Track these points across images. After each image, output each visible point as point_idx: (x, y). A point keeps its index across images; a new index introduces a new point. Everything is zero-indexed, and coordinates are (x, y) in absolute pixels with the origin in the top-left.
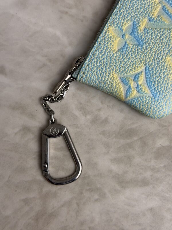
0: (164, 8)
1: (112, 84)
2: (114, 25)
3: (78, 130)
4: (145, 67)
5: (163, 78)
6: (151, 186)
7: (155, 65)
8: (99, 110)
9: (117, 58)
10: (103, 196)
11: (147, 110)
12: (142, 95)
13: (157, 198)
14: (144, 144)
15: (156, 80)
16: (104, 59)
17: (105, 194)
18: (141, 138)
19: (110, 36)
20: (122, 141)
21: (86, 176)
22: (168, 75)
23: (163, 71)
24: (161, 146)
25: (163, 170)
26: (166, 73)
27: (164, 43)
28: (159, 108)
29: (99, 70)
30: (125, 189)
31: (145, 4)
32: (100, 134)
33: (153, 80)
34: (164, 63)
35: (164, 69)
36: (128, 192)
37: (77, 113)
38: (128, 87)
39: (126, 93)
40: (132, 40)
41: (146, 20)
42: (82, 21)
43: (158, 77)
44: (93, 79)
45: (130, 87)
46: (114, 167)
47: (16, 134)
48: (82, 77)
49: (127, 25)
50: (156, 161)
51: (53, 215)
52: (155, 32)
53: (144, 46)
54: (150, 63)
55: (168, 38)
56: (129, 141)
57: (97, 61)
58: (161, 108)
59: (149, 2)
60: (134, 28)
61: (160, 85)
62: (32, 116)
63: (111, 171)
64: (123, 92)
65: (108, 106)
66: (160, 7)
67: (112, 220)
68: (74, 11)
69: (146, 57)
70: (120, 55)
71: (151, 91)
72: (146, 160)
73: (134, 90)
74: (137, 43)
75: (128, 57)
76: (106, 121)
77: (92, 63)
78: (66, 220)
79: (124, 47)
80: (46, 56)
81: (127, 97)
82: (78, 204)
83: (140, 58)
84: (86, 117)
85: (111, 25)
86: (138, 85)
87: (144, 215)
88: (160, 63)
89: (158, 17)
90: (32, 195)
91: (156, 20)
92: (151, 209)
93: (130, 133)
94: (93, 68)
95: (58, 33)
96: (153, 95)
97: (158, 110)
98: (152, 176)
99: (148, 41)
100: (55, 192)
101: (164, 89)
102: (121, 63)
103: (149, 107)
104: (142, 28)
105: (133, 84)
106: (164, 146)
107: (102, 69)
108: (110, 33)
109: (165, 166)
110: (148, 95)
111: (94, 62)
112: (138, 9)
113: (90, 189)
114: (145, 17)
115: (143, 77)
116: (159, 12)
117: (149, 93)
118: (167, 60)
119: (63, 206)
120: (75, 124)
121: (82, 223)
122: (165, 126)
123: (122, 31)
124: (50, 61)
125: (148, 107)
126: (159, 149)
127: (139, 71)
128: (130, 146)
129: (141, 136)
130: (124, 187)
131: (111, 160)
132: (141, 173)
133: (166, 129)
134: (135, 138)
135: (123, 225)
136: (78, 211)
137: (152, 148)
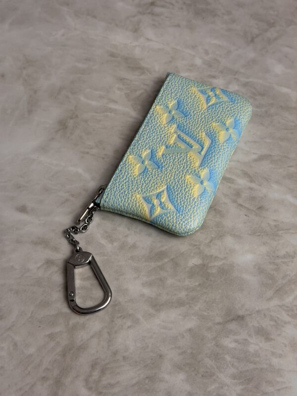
0: (179, 136)
1: (136, 204)
2: (133, 154)
3: (106, 258)
4: (166, 186)
5: (184, 194)
6: (188, 306)
7: (175, 183)
8: (126, 236)
9: (139, 181)
10: (136, 322)
11: (173, 225)
12: (166, 211)
13: (194, 318)
14: (175, 264)
15: (179, 196)
16: (126, 183)
17: (138, 319)
18: (172, 259)
19: (130, 163)
20: (153, 265)
21: (116, 303)
22: (189, 191)
23: (184, 188)
24: (193, 265)
25: (199, 289)
26: (187, 190)
27: (182, 164)
28: (184, 222)
29: (122, 193)
30: (160, 312)
31: (161, 135)
32: (129, 260)
33: (175, 196)
34: (184, 181)
35: (184, 186)
36: (163, 315)
37: (103, 242)
38: (151, 205)
39: (151, 211)
40: (151, 164)
41: (164, 147)
42: (103, 158)
43: (179, 193)
44: (116, 202)
45: (153, 205)
46: (147, 291)
47: (39, 268)
48: (105, 202)
49: (145, 153)
50: (190, 280)
51: (83, 348)
52: (172, 156)
53: (164, 169)
54: (171, 182)
55: (185, 160)
56: (159, 264)
57: (119, 185)
58: (186, 222)
59: (165, 133)
60: (152, 155)
61: (183, 201)
62: (56, 249)
63: (143, 295)
64: (147, 211)
65: (135, 232)
66: (175, 135)
67: (148, 347)
68: (94, 151)
69: (166, 177)
70: (141, 178)
71: (175, 206)
72: (179, 281)
73: (158, 207)
74: (156, 167)
75: (149, 179)
76: (134, 246)
77: (114, 188)
78: (97, 352)
79: (145, 171)
80: (68, 192)
81: (151, 215)
82: (109, 334)
83: (161, 179)
84: (113, 244)
85: (130, 154)
86: (161, 202)
87: (183, 337)
88: (180, 181)
89: (174, 144)
90: (57, 329)
91: (173, 146)
92: (190, 330)
93: (160, 255)
94: (115, 192)
95: (80, 171)
96: (177, 210)
97: (184, 224)
98: (187, 295)
99: (166, 164)
100: (83, 323)
101: (187, 203)
102: (143, 184)
103: (175, 222)
104: (160, 154)
105: (156, 202)
106: (196, 264)
107: (125, 192)
108: (130, 161)
109: (200, 285)
110: (172, 211)
111: (117, 186)
112: (155, 139)
113: (121, 316)
114: (162, 145)
115: (165, 195)
116: (175, 139)
117: (173, 208)
118: (187, 178)
119: (92, 337)
120: (101, 253)
121: (115, 353)
122: (196, 245)
123: (142, 158)
124: (73, 196)
125: (173, 222)
126: (192, 268)
127: (161, 190)
128: (161, 268)
129: (172, 257)
130: (158, 311)
131: (143, 284)
132: (175, 294)
133: (197, 248)
134: (166, 260)
135: (160, 350)
136: (110, 341)
137: (185, 268)
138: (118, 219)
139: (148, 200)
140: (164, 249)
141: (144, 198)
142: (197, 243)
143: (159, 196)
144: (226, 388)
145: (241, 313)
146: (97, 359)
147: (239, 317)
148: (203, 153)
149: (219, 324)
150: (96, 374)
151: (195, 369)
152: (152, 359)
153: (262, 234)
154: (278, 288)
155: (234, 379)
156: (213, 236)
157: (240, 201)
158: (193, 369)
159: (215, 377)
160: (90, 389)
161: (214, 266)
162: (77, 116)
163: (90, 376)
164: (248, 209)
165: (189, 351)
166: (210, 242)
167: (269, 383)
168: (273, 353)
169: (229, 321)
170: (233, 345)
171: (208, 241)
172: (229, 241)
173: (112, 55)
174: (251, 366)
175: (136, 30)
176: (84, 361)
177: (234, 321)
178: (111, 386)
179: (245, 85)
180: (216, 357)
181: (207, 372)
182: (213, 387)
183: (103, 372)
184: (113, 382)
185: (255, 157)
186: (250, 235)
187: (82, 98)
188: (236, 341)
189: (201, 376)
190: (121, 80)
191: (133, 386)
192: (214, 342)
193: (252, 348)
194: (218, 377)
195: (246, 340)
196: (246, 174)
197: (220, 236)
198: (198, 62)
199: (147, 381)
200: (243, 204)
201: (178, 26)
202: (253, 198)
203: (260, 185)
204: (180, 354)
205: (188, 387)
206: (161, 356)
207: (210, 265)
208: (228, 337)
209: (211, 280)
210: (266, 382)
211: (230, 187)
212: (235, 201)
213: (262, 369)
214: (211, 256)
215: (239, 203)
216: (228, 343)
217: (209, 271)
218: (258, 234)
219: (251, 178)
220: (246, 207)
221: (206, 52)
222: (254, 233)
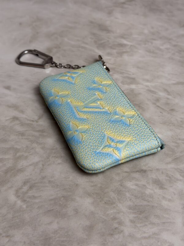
47: (7, 120)
51: (21, 171)
62: (22, 112)
78: (31, 175)
82: (43, 165)
100: (27, 156)
113: (55, 156)
119: (30, 165)
121: (43, 178)
135: (78, 181)
136: (42, 170)
144: (122, 214)
145: (144, 168)
146: (30, 179)
147: (142, 170)
149: (126, 172)
150: (25, 188)
151: (101, 197)
152: (70, 186)
153: (170, 125)
154: (176, 158)
155: (129, 209)
157: (158, 104)
158: (99, 197)
159: (114, 205)
160: (18, 197)
162: (60, 48)
163: (21, 188)
164: (163, 109)
165: (99, 185)
167: (157, 216)
168: (164, 197)
169: (134, 172)
170: (134, 187)
173: (92, 22)
174: (145, 203)
176: (19, 179)
177: (138, 172)
178: (35, 197)
179: (175, 46)
180: (119, 192)
181: (110, 201)
182: (112, 212)
183: (31, 188)
184: (36, 195)
185: (174, 82)
186: (161, 124)
187: (66, 39)
188: (137, 185)
189: (104, 202)
190: (94, 34)
191: (51, 200)
192: (119, 183)
193: (148, 192)
194: (117, 206)
195: (144, 185)
196: (165, 90)
198: (146, 31)
199: (62, 199)
200: (160, 106)
201: (137, 14)
202: (167, 104)
203: (174, 98)
204: (92, 186)
205: (92, 208)
206: (77, 185)
208: (131, 181)
210: (154, 216)
211: (153, 96)
212: (154, 104)
213: (153, 206)
216: (130, 185)
218: (167, 124)
219: (169, 93)
220: (162, 108)
221: (152, 28)
222: (164, 123)
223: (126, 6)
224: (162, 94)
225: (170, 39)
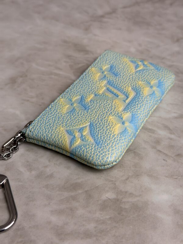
0: (108, 89)
1: (58, 135)
2: (65, 98)
3: (20, 183)
4: (89, 123)
5: (105, 130)
6: (95, 238)
7: (98, 121)
8: (46, 167)
9: (65, 117)
11: (90, 156)
12: (85, 143)
14: (89, 196)
15: (100, 132)
16: (53, 118)
18: (86, 191)
19: (60, 104)
20: (66, 194)
21: (20, 227)
22: (110, 128)
23: (106, 126)
24: (107, 198)
25: (109, 222)
26: (108, 127)
27: (107, 108)
28: (102, 154)
29: (47, 125)
31: (92, 87)
32: (43, 187)
33: (96, 132)
34: (107, 120)
35: (106, 124)
37: (22, 169)
38: (72, 137)
39: (71, 142)
40: (79, 107)
41: (93, 95)
42: (40, 105)
43: (101, 130)
44: (40, 133)
45: (74, 136)
46: (54, 219)
48: (30, 132)
49: (76, 98)
50: (101, 212)
52: (99, 102)
53: (90, 110)
54: (94, 121)
55: (110, 105)
56: (73, 194)
57: (46, 119)
58: (103, 154)
59: (96, 86)
60: (82, 99)
61: (103, 136)
63: (49, 223)
65: (55, 164)
66: (105, 88)
68: (34, 100)
69: (91, 116)
70: (68, 116)
71: (95, 140)
72: (90, 212)
73: (78, 139)
74: (83, 108)
75: (75, 117)
76: (51, 176)
77: (41, 121)
79: (72, 111)
80: (2, 127)
81: (71, 146)
83: (85, 118)
84: (30, 172)
85: (62, 98)
86: (82, 135)
88: (103, 120)
89: (103, 94)
91: (101, 95)
93: (75, 186)
94: (41, 124)
95: (18, 112)
96: (96, 143)
97: (101, 156)
98: (95, 227)
99: (93, 107)
101: (107, 138)
102: (68, 120)
103: (93, 153)
104: (89, 100)
105: (77, 134)
106: (110, 198)
107: (50, 124)
108: (60, 102)
109: (110, 218)
110: (91, 143)
111: (44, 120)
112: (86, 89)
113: (22, 241)
114: (92, 93)
115: (87, 130)
116: (104, 91)
117: (92, 141)
118: (110, 118)
120: (18, 179)
123: (72, 101)
124: (5, 130)
125: (91, 153)
126: (105, 201)
127: (84, 125)
128: (74, 198)
129: (86, 189)
130: (62, 240)
131: (52, 211)
132: (84, 225)
133: (112, 183)
134: (80, 191)
137: (98, 201)
138: (41, 152)
139: (69, 132)
140: (79, 181)
141: (67, 131)
142: (113, 180)
143: (81, 130)
148: (127, 101)
153: (179, 177)
156: (130, 174)
157: (159, 148)
161: (128, 202)
162: (26, 76)
164: (166, 155)
166: (127, 179)
171: (124, 178)
172: (146, 181)
173: (65, 42)
175: (87, 29)
185: (175, 115)
186: (167, 177)
187: (34, 65)
190: (69, 57)
196: (166, 127)
197: (137, 175)
198: (133, 50)
200: (163, 151)
201: (120, 29)
202: (171, 147)
203: (179, 137)
207: (124, 200)
209: (123, 215)
211: (150, 136)
212: (154, 147)
214: (126, 192)
215: (158, 149)
217: (123, 206)
218: (175, 177)
219: (171, 131)
220: (164, 153)
221: (140, 45)
222: (171, 176)
223: (105, 20)
224: (163, 133)
225: (163, 58)
